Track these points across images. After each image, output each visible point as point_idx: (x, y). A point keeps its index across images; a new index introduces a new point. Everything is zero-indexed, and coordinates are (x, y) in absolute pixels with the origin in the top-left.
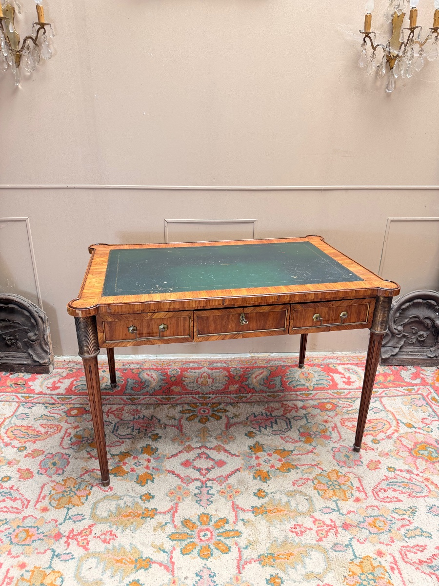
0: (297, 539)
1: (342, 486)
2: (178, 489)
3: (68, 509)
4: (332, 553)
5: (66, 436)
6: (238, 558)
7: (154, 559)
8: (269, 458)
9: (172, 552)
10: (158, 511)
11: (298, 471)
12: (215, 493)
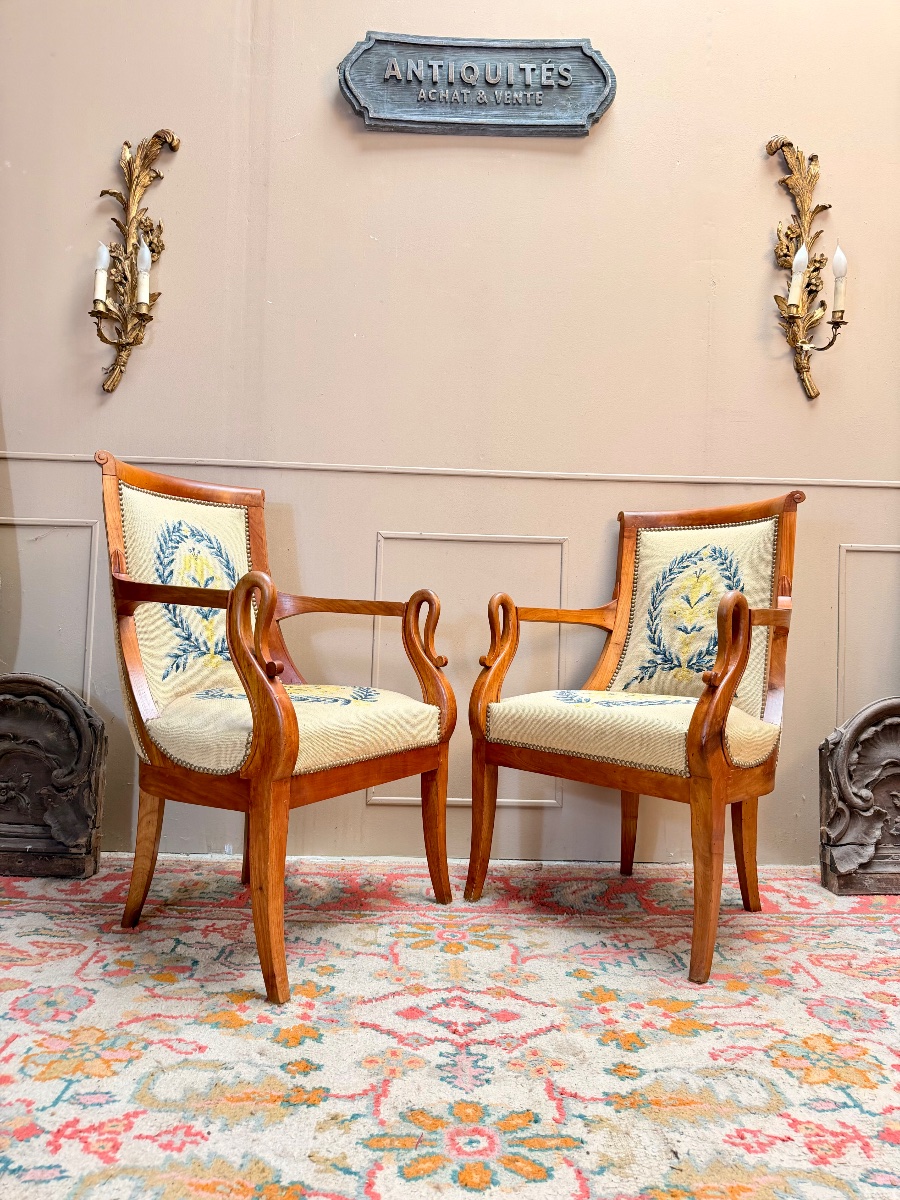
0: (751, 1159)
1: (851, 1063)
2: (388, 1055)
3: (70, 1082)
4: (866, 1190)
5: (92, 962)
6: (579, 1193)
7: (316, 1186)
8: (638, 1011)
9: (372, 1174)
10: (332, 1092)
11: (720, 1033)
12: (497, 1066)
